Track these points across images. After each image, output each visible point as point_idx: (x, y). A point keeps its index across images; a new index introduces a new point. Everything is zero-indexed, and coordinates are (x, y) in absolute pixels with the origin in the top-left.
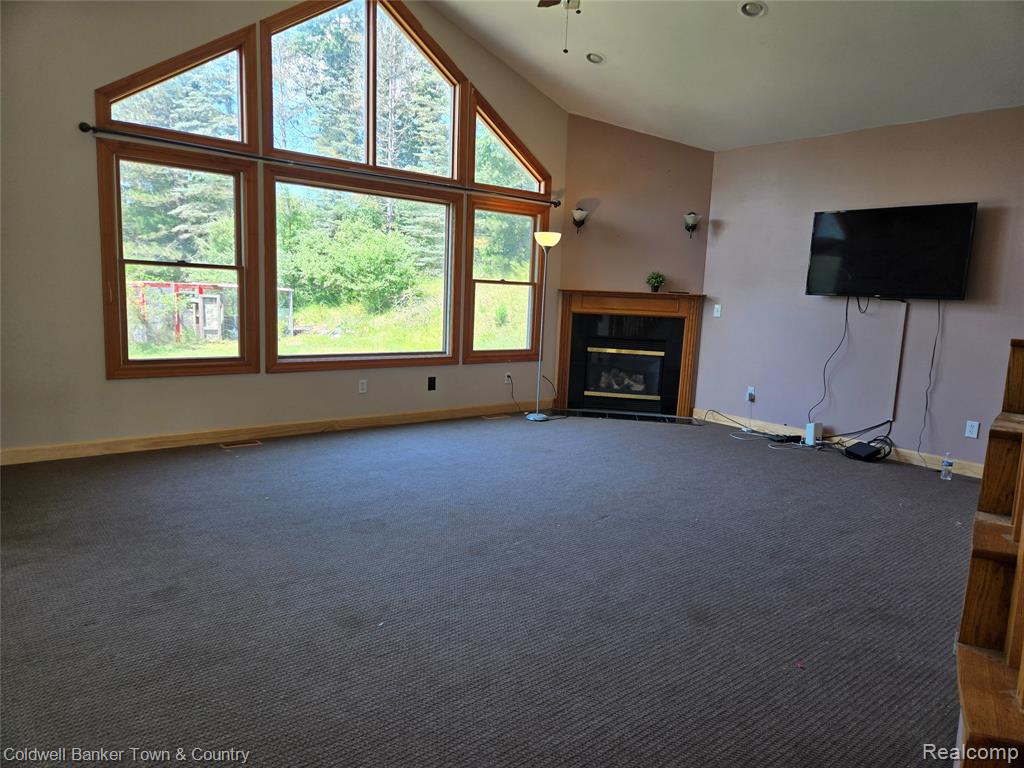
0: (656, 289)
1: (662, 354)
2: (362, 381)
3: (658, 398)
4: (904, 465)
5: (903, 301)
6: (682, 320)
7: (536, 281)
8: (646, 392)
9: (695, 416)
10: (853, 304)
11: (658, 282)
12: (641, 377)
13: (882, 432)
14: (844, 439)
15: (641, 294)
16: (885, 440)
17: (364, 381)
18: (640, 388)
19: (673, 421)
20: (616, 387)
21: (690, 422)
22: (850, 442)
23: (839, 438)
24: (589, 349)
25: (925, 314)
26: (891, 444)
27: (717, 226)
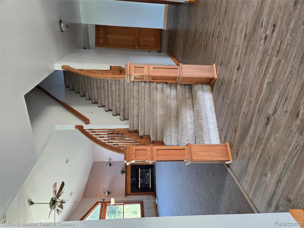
0: (124, 172)
1: (140, 169)
3: (150, 169)
6: (131, 165)
7: (123, 204)
8: (149, 172)
11: (123, 172)
15: (126, 176)
18: (148, 174)
19: (155, 165)
20: (148, 180)
24: (139, 187)
27: (110, 159)
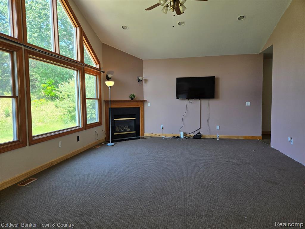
0: (133, 99)
1: (135, 118)
2: (60, 142)
3: (135, 132)
4: (204, 138)
5: (199, 99)
6: (139, 108)
7: (99, 98)
8: (131, 131)
9: (145, 136)
10: (187, 101)
11: (132, 97)
12: (128, 126)
13: (198, 132)
14: (190, 135)
15: (129, 101)
16: (199, 133)
17: (61, 142)
18: (129, 130)
19: (139, 138)
20: (122, 130)
21: (144, 138)
22: (193, 135)
23: (189, 135)
24: (115, 119)
25: (205, 102)
26: (201, 134)
27: (146, 80)
